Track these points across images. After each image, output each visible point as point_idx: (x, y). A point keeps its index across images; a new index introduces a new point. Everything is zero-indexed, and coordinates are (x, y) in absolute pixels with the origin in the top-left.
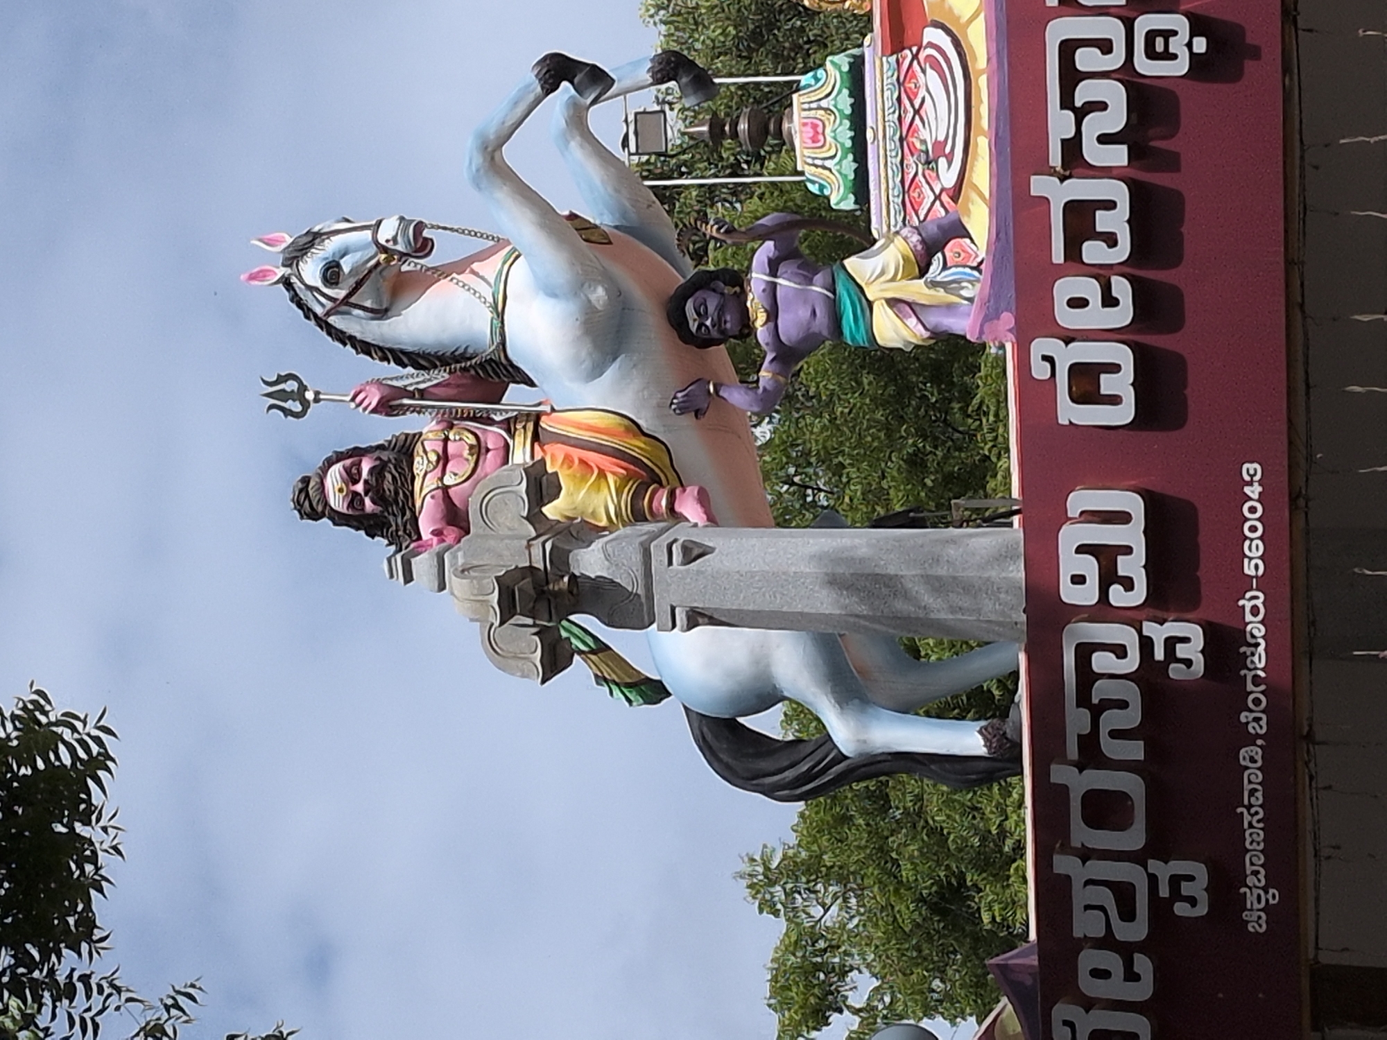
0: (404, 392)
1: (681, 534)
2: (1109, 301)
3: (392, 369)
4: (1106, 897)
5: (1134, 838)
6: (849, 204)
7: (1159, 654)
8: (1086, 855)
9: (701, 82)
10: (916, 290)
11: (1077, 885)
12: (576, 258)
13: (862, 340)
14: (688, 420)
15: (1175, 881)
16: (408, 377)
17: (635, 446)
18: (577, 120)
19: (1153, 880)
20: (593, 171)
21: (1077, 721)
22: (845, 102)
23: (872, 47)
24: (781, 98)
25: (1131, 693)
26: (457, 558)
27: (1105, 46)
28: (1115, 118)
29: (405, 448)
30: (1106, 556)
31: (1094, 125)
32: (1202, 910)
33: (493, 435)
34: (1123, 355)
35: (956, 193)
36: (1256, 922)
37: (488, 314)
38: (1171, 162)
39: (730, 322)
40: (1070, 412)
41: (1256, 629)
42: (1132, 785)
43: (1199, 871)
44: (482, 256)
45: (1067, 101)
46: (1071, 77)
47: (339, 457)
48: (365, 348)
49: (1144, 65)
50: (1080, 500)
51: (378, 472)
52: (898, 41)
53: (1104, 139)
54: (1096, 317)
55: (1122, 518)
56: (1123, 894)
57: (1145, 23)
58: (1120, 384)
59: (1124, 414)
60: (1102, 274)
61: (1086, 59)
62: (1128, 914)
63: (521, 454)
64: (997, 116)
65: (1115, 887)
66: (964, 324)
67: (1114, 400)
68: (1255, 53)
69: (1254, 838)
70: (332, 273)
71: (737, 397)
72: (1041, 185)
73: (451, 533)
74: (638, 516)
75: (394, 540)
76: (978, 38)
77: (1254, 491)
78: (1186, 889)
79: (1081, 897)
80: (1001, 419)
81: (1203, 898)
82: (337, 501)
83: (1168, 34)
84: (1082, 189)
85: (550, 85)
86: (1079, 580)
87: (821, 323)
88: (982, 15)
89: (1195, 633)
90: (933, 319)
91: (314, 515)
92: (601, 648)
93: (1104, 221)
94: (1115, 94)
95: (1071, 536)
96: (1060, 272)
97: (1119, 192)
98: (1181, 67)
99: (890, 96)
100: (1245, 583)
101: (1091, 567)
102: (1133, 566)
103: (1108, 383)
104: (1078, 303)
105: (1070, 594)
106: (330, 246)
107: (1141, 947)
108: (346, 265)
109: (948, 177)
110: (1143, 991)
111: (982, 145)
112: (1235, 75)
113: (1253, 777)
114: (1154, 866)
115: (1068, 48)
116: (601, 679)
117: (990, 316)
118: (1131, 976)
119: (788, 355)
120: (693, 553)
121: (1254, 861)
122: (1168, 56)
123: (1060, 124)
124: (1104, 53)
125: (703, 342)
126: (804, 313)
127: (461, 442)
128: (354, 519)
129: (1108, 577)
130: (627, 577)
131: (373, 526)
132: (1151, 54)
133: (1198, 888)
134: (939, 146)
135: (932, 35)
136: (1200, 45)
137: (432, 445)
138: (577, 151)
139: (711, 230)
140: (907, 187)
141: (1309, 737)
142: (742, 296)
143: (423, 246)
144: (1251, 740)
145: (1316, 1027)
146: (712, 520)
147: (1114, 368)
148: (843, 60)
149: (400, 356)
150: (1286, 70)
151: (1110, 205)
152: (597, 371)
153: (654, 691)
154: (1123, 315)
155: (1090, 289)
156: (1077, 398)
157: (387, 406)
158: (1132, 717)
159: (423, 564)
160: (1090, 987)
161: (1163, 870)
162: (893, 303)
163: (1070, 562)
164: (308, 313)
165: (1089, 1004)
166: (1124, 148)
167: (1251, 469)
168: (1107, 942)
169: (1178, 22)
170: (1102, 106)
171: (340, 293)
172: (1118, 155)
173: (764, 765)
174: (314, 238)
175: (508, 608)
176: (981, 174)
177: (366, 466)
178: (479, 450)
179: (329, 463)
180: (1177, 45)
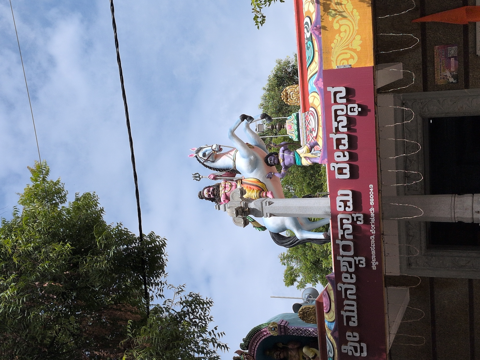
0: (218, 176)
1: (268, 200)
2: (344, 156)
3: (216, 172)
4: (347, 264)
5: (352, 253)
6: (297, 140)
7: (355, 220)
8: (343, 256)
9: (270, 119)
10: (309, 155)
11: (341, 262)
12: (248, 151)
13: (300, 164)
14: (269, 179)
15: (359, 261)
16: (218, 173)
17: (259, 184)
18: (248, 126)
19: (355, 261)
20: (251, 135)
21: (340, 232)
22: (295, 121)
23: (300, 112)
24: (284, 121)
25: (350, 227)
26: (228, 205)
28: (345, 123)
29: (218, 186)
30: (345, 202)
31: (341, 124)
32: (364, 266)
33: (234, 183)
34: (347, 166)
35: (316, 137)
36: (374, 268)
37: (232, 161)
38: (355, 131)
39: (276, 162)
40: (338, 176)
41: (372, 215)
42: (351, 244)
43: (364, 259)
44: (231, 151)
45: (336, 120)
46: (336, 116)
47: (206, 188)
48: (211, 168)
49: (349, 113)
50: (340, 192)
51: (213, 190)
52: (305, 110)
53: (343, 127)
54: (342, 159)
55: (348, 195)
56: (350, 263)
57: (350, 106)
58: (347, 171)
59: (348, 176)
60: (343, 151)
61: (339, 113)
62: (351, 267)
63: (239, 186)
64: (323, 124)
65: (348, 262)
66: (318, 161)
67: (346, 174)
68: (370, 111)
69: (373, 252)
70: (204, 155)
71: (277, 175)
72: (331, 136)
73: (227, 201)
74: (260, 197)
75: (216, 202)
76: (319, 109)
77: (372, 190)
78: (361, 262)
79: (342, 264)
80: (325, 177)
81: (364, 264)
82: (206, 196)
83: (354, 108)
84: (339, 136)
85: (243, 120)
86: (340, 206)
87: (292, 162)
88: (320, 105)
89: (361, 215)
90: (312, 160)
91: (202, 198)
92: (254, 221)
93: (343, 142)
94: (345, 119)
95: (338, 199)
96: (335, 151)
97: (346, 136)
98: (356, 113)
99: (304, 120)
100: (370, 207)
101: (342, 204)
102: (350, 204)
103: (345, 171)
104: (339, 157)
105: (339, 209)
106: (204, 150)
107: (353, 273)
108: (207, 153)
109: (315, 134)
110: (354, 281)
111: (321, 129)
112: (366, 115)
113: (373, 242)
114: (355, 258)
115: (336, 111)
116: (254, 227)
117: (323, 159)
118: (352, 278)
119: (286, 167)
120: (270, 203)
121: (374, 257)
122: (354, 111)
123: (335, 124)
124: (342, 111)
125: (271, 165)
126: (289, 160)
127: (228, 184)
128: (209, 199)
129: (346, 206)
130: (258, 208)
131: (213, 200)
132: (351, 111)
133: (363, 262)
134: (313, 129)
135: (311, 109)
136: (360, 109)
137: (223, 185)
138: (248, 132)
139: (272, 145)
140: (307, 137)
141: (383, 234)
142: (278, 157)
143: (220, 150)
144: (372, 235)
145: (385, 287)
146: (273, 197)
147: (346, 168)
148: (295, 114)
149: (216, 169)
150: (375, 113)
151: (344, 139)
152: (252, 171)
153: (264, 228)
154: (347, 158)
155: (341, 154)
156: (339, 174)
157: (215, 178)
158: (350, 231)
159: (222, 207)
160: (344, 280)
161: (357, 259)
162: (305, 157)
163: (339, 203)
164: (200, 162)
165: (344, 283)
166: (346, 128)
167: (371, 186)
168: (347, 272)
169: (356, 106)
170: (342, 121)
171: (206, 158)
172: (345, 130)
173: (284, 241)
174: (201, 149)
175: (237, 214)
176: (321, 134)
177: (211, 189)
178: (231, 186)
179: (205, 189)
180: (355, 110)
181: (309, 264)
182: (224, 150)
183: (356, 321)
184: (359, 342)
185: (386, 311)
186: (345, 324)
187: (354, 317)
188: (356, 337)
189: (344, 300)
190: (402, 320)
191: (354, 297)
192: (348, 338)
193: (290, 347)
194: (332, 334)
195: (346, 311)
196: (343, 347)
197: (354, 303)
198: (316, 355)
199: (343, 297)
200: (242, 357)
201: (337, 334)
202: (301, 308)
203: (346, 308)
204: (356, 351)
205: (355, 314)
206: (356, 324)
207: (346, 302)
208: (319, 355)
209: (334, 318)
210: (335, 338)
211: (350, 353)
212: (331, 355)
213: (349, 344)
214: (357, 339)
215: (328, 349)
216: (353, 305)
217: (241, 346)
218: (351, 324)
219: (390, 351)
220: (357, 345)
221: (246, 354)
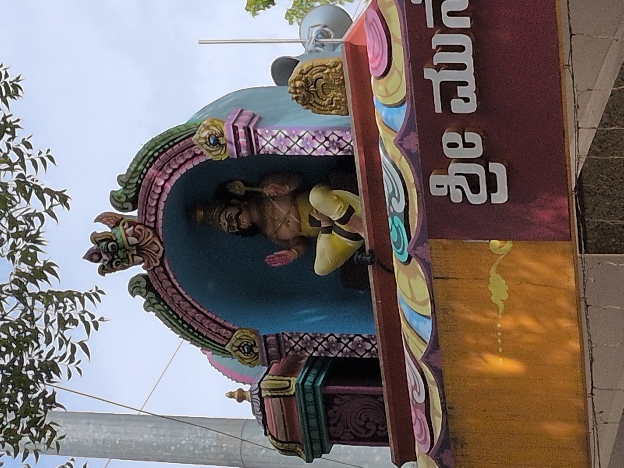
183: (473, 98)
184: (484, 160)
185: (565, 58)
186: (438, 109)
187: (465, 84)
188: (472, 145)
189: (431, 33)
190: (617, 84)
191: (465, 22)
192: (449, 152)
193: (268, 191)
194: (400, 143)
195: (438, 68)
196: (434, 179)
197: (466, 41)
198: (350, 211)
199: (430, 24)
200: (120, 233)
201: (413, 141)
202: (295, 74)
203: (440, 58)
204: (475, 189)
205: (468, 75)
206: (472, 107)
207: (438, 40)
208: (360, 209)
209: (402, 93)
210: (408, 154)
211: (456, 197)
212: (399, 207)
213: (453, 168)
214: (478, 152)
215: (388, 189)
216: (461, 49)
217: (114, 198)
218: (457, 106)
219: (579, 181)
220: (478, 170)
221: (132, 224)
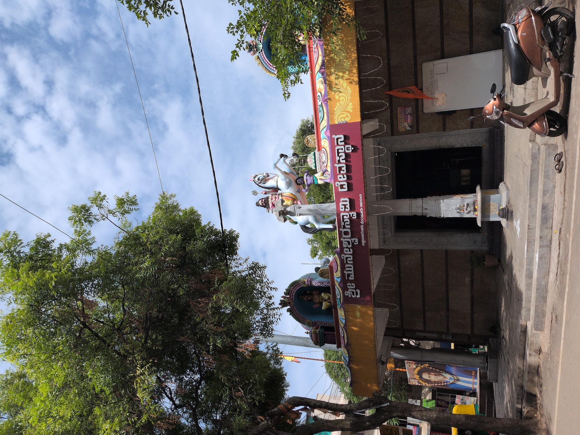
0: (267, 192)
1: (298, 206)
2: (344, 177)
3: (266, 189)
4: (347, 243)
5: (349, 236)
6: (314, 168)
7: (351, 216)
8: (344, 238)
9: (298, 156)
10: (322, 177)
11: (343, 241)
12: (285, 176)
13: (317, 183)
14: (298, 193)
15: (354, 241)
16: (267, 190)
17: (293, 196)
18: (284, 161)
19: (352, 241)
20: (286, 166)
21: (343, 224)
22: (313, 157)
23: (316, 151)
24: (306, 157)
25: (348, 220)
26: (274, 210)
27: (342, 149)
28: (344, 157)
29: (268, 198)
30: (345, 205)
31: (341, 158)
32: (357, 244)
33: (277, 196)
34: (346, 183)
35: (326, 166)
36: (363, 245)
37: (276, 183)
38: (350, 162)
39: (302, 182)
40: (340, 190)
41: (362, 213)
42: (349, 230)
43: (357, 239)
44: (275, 177)
45: (338, 156)
46: (338, 153)
47: (261, 199)
48: (263, 187)
49: (347, 151)
50: (342, 199)
51: (265, 201)
52: (319, 150)
53: (342, 160)
54: (342, 179)
55: (346, 201)
56: (349, 242)
57: (346, 146)
58: (346, 186)
59: (346, 190)
60: (343, 175)
61: (340, 151)
62: (349, 244)
63: (280, 198)
64: (330, 157)
65: (347, 241)
66: (328, 181)
67: (345, 188)
68: (359, 149)
69: (363, 235)
70: (259, 179)
71: (303, 190)
72: (336, 165)
73: (273, 207)
74: (293, 204)
75: (267, 208)
76: (328, 149)
77: (361, 197)
79: (344, 243)
80: (332, 191)
82: (261, 204)
83: (349, 148)
84: (340, 165)
85: (281, 157)
86: (342, 208)
87: (312, 182)
88: (328, 147)
89: (355, 213)
90: (324, 181)
91: (258, 206)
92: (290, 219)
93: (343, 169)
94: (343, 154)
95: (341, 203)
96: (338, 175)
97: (344, 165)
98: (351, 151)
99: (318, 156)
100: (360, 208)
101: (343, 207)
102: (348, 206)
103: (344, 187)
104: (340, 178)
105: (341, 210)
106: (258, 176)
107: (351, 248)
108: (260, 178)
109: (325, 165)
110: (351, 253)
111: (329, 161)
112: (356, 152)
113: (362, 229)
114: (352, 239)
115: (338, 150)
116: (290, 222)
117: (331, 180)
118: (350, 251)
119: (309, 185)
120: (299, 208)
121: (363, 238)
122: (349, 150)
123: (338, 158)
125: (300, 185)
126: (310, 181)
127: (274, 197)
128: (263, 206)
129: (345, 208)
130: (292, 211)
131: (265, 207)
132: (347, 150)
133: (357, 241)
134: (324, 161)
135: (323, 149)
136: (353, 148)
137: (270, 197)
138: (284, 164)
139: (299, 172)
140: (321, 166)
141: (368, 224)
142: (303, 179)
143: (268, 176)
144: (362, 225)
145: (370, 255)
146: (301, 204)
147: (345, 185)
148: (313, 153)
149: (266, 188)
150: (362, 150)
151: (343, 167)
152: (288, 188)
153: (296, 223)
154: (346, 179)
155: (342, 176)
156: (341, 188)
157: (266, 193)
158: (349, 223)
159: (270, 210)
160: (345, 252)
161: (353, 239)
162: (320, 179)
163: (341, 206)
164: (256, 184)
165: (345, 254)
167: (360, 195)
168: (347, 248)
169: (350, 146)
170: (342, 156)
171: (260, 181)
172: (344, 161)
173: (309, 230)
174: (256, 176)
175: (280, 215)
176: (329, 164)
177: (263, 200)
178: (276, 198)
179: (259, 200)
180: (350, 149)
181: (324, 244)
182: (271, 176)
183: (353, 277)
184: (355, 289)
185: (371, 270)
186: (347, 279)
187: (352, 274)
188: (353, 286)
189: (345, 264)
190: (381, 275)
191: (352, 262)
192: (349, 287)
193: (314, 293)
194: (339, 285)
195: (347, 271)
196: (346, 292)
197: (352, 266)
198: (329, 297)
199: (345, 262)
200: (285, 300)
201: (342, 284)
202: (319, 271)
203: (347, 269)
204: (354, 295)
205: (352, 272)
206: (353, 279)
207: (347, 266)
208: (331, 297)
209: (340, 275)
210: (341, 287)
211: (350, 296)
212: (339, 297)
213: (350, 290)
214: (354, 287)
215: (337, 293)
216: (351, 267)
217: (285, 293)
218: (350, 278)
219: (374, 294)
220: (354, 291)
221: (288, 298)
